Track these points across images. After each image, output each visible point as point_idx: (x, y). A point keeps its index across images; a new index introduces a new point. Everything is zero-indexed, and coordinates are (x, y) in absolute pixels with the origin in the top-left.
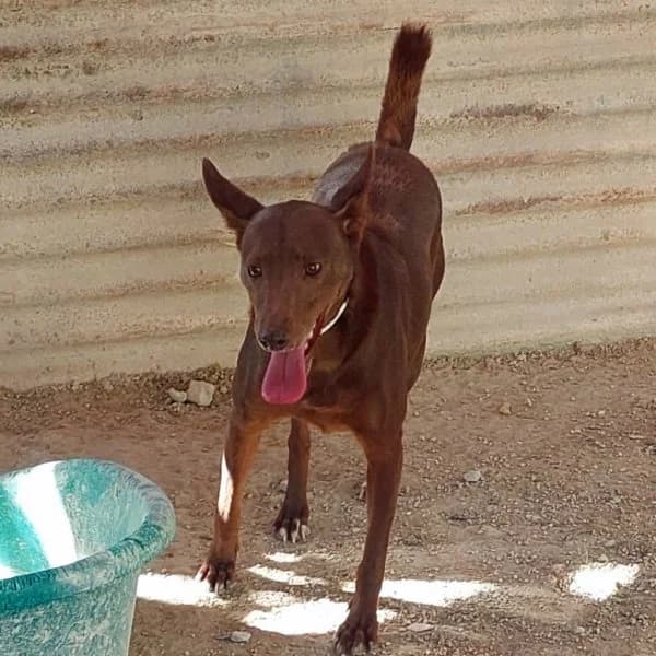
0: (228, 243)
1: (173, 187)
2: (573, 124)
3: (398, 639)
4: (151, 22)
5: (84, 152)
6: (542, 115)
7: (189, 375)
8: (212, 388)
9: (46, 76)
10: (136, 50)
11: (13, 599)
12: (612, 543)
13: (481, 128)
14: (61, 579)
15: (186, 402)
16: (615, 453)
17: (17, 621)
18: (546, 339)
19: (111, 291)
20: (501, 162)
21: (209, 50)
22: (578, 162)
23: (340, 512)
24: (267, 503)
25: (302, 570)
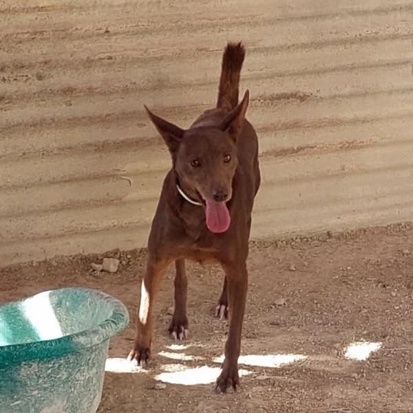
0: (124, 177)
1: (90, 145)
2: (320, 104)
3: (251, 384)
4: (76, 50)
5: (38, 125)
6: (303, 98)
7: (102, 255)
8: (118, 261)
9: (15, 82)
10: (68, 65)
11: (51, 350)
12: (365, 332)
13: (267, 106)
14: (75, 340)
15: (102, 271)
16: (360, 288)
17: (50, 366)
18: (311, 230)
19: (54, 206)
20: (280, 126)
21: (110, 65)
22: (325, 126)
23: (205, 323)
24: (162, 320)
25: (189, 353)
